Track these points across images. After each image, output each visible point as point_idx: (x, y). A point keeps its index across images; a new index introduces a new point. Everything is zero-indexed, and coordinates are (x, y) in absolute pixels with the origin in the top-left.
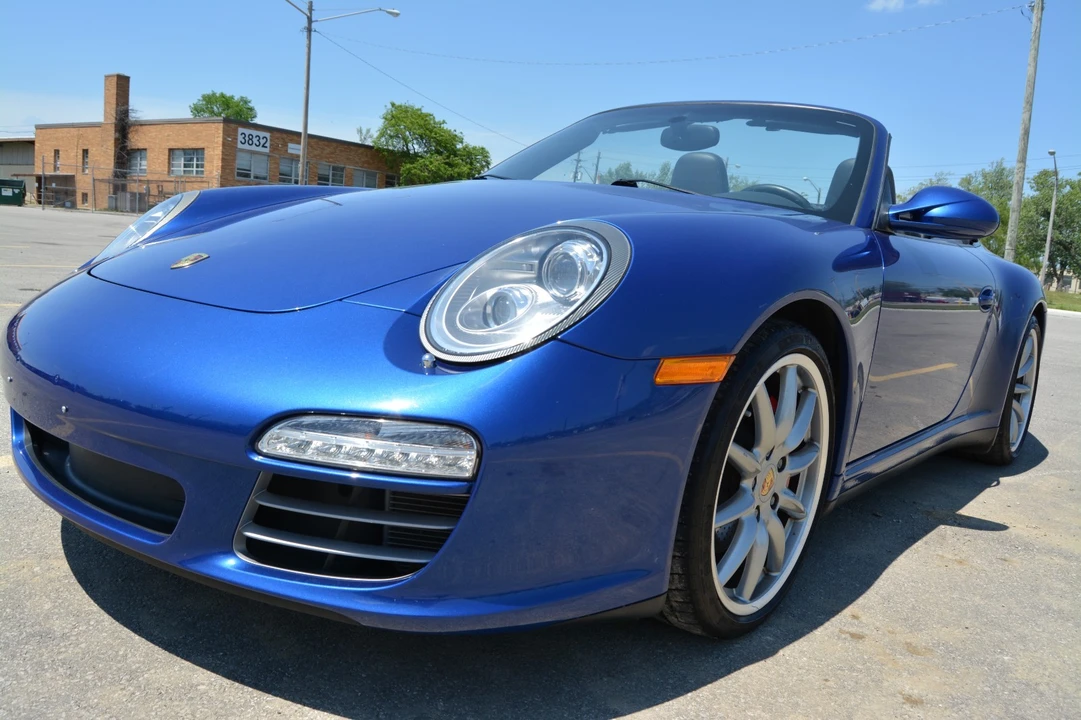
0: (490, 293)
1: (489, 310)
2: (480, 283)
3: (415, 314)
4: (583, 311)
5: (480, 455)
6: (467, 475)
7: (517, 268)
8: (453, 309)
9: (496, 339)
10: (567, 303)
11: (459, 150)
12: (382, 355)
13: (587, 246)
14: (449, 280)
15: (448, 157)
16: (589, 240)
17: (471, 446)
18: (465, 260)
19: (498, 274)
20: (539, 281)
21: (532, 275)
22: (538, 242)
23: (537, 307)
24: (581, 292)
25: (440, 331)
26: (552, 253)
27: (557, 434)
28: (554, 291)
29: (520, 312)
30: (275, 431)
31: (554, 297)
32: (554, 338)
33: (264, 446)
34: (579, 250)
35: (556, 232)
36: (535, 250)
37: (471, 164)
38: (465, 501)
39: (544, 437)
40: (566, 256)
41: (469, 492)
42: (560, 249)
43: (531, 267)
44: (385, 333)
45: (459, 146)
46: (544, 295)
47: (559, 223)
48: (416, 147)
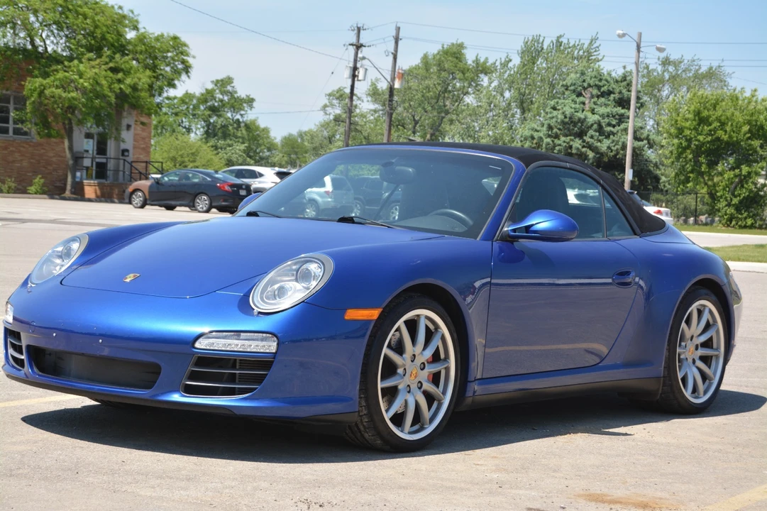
0: (276, 286)
1: (276, 293)
2: (272, 282)
3: (247, 296)
4: (314, 291)
5: (278, 344)
6: (274, 351)
7: (287, 275)
8: (262, 293)
9: (279, 304)
10: (308, 289)
11: (129, 42)
12: (237, 309)
13: (316, 265)
14: (260, 281)
15: (111, 58)
16: (317, 263)
17: (275, 341)
18: (266, 273)
19: (279, 278)
20: (296, 280)
21: (293, 278)
22: (295, 264)
23: (296, 291)
24: (314, 283)
25: (258, 301)
26: (302, 268)
27: (305, 340)
28: (303, 284)
29: (289, 293)
30: (201, 340)
31: (303, 287)
32: (303, 302)
33: (197, 345)
34: (313, 267)
35: (303, 259)
36: (294, 267)
37: (154, 68)
38: (272, 362)
39: (300, 341)
40: (307, 269)
41: (274, 358)
42: (305, 266)
43: (293, 275)
44: (238, 301)
45: (131, 35)
46: (299, 286)
47: (303, 255)
48: (53, 43)
